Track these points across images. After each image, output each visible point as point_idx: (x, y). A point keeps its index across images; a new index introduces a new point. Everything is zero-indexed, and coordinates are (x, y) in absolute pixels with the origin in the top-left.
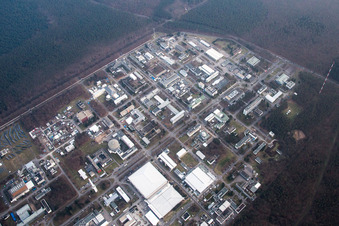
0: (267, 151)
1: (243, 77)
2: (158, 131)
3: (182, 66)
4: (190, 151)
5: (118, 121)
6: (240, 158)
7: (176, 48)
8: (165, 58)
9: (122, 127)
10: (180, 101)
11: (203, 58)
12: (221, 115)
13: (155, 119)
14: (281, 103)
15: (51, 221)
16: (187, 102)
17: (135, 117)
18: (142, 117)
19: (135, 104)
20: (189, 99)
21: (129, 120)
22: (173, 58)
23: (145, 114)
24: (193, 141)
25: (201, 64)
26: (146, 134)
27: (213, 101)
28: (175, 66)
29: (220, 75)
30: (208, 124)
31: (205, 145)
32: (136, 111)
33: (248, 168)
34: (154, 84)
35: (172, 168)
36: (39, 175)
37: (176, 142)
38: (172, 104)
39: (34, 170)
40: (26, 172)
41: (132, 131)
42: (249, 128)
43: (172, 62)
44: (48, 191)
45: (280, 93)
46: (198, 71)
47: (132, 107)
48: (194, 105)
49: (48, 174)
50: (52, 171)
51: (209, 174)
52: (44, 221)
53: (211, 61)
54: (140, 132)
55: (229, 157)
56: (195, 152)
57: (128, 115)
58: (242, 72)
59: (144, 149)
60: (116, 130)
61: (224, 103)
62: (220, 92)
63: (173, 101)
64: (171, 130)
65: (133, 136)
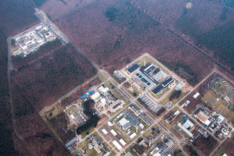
15: (185, 143)
36: (215, 126)
39: (218, 122)
40: (216, 117)
44: (206, 136)
49: (218, 132)
50: (221, 135)
52: (184, 138)
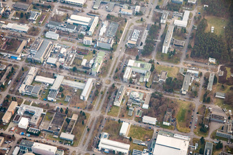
0: (221, 81)
1: (130, 12)
2: (75, 117)
3: (42, 28)
4: (133, 122)
5: (6, 132)
6: (197, 103)
7: (15, 8)
8: (10, 26)
9: (18, 137)
10: (74, 70)
11: (61, 8)
12: (139, 65)
13: (58, 106)
14: (196, 23)
16: (84, 68)
17: (29, 114)
18: (39, 112)
19: (14, 99)
20: (84, 63)
21: (24, 123)
22: (22, 22)
23: (40, 106)
24: (128, 108)
25: (68, 17)
26: (60, 128)
27: (116, 54)
28: (33, 31)
29: (100, 20)
30: (131, 82)
31: (146, 106)
32: (24, 108)
33: (215, 108)
34: (21, 65)
35: (127, 151)
37: (108, 120)
38: (66, 78)
41: (36, 135)
42: (181, 65)
43: (25, 28)
45: (187, 13)
46: (69, 25)
47: (14, 105)
48: (97, 68)
51: (177, 136)
53: (77, 8)
54: (49, 131)
55: (184, 108)
56: (140, 120)
57: (15, 118)
58: (126, 6)
59: (72, 149)
60: (12, 144)
61: (130, 49)
62: (117, 39)
63: (65, 73)
64: (90, 108)
65: (44, 140)
